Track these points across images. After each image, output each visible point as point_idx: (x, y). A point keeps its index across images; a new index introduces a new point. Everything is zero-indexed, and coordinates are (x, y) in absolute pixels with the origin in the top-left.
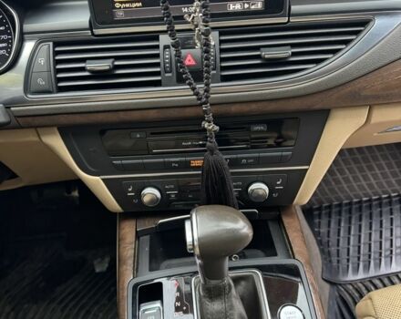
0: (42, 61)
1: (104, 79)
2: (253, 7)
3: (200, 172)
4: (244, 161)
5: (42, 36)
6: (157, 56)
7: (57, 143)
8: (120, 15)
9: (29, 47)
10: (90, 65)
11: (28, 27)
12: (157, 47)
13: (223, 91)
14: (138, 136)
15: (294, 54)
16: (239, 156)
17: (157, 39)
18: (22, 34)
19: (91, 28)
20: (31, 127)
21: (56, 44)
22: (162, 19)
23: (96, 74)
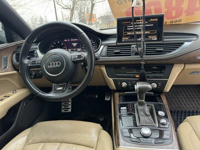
0: (105, 50)
1: (117, 54)
2: (154, 39)
3: (138, 79)
4: (150, 77)
5: (105, 45)
6: (131, 49)
7: (104, 69)
8: (123, 41)
9: (102, 47)
10: (115, 51)
11: (103, 43)
12: (131, 48)
13: (145, 57)
14: (123, 68)
15: (164, 50)
16: (149, 75)
17: (131, 46)
18: (101, 44)
19: (116, 43)
20: (98, 65)
21: (108, 47)
22: (135, 41)
23: (116, 53)
